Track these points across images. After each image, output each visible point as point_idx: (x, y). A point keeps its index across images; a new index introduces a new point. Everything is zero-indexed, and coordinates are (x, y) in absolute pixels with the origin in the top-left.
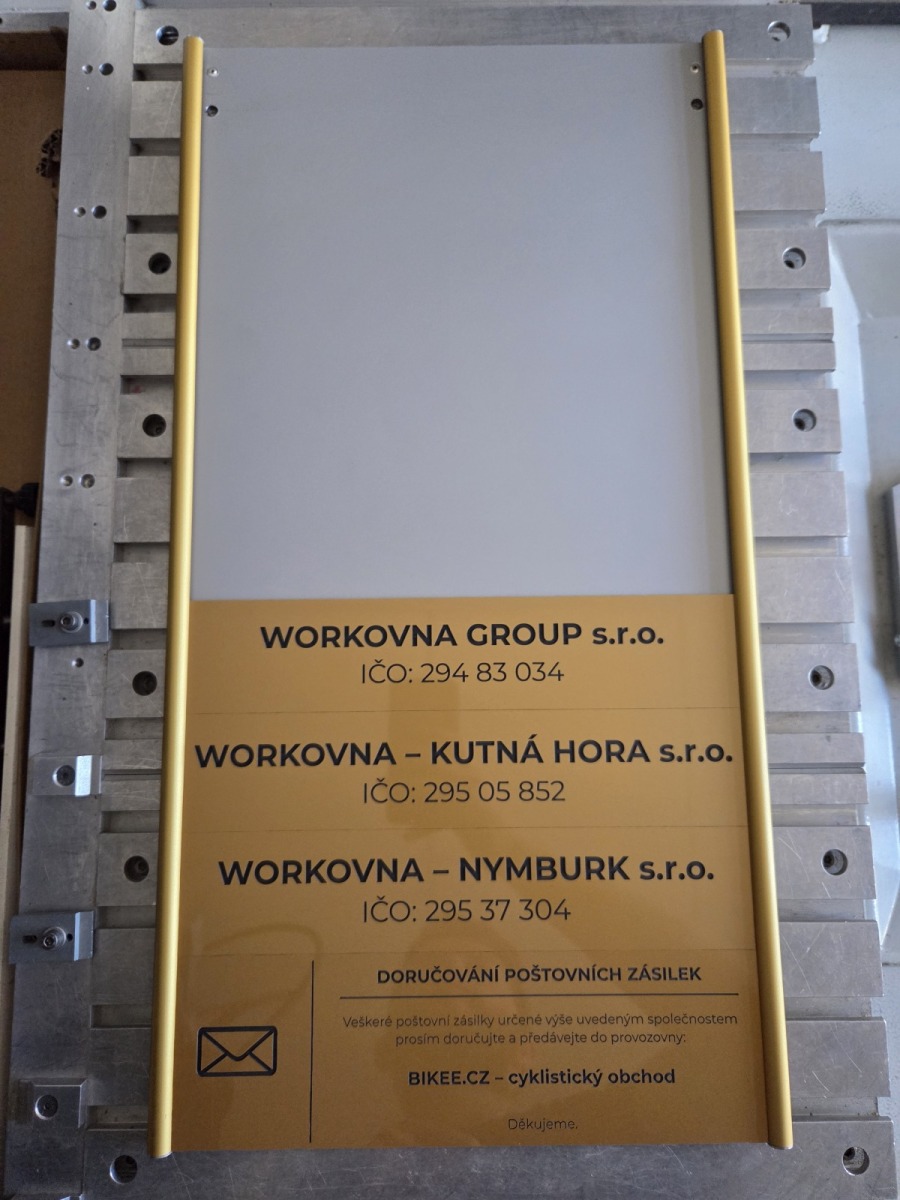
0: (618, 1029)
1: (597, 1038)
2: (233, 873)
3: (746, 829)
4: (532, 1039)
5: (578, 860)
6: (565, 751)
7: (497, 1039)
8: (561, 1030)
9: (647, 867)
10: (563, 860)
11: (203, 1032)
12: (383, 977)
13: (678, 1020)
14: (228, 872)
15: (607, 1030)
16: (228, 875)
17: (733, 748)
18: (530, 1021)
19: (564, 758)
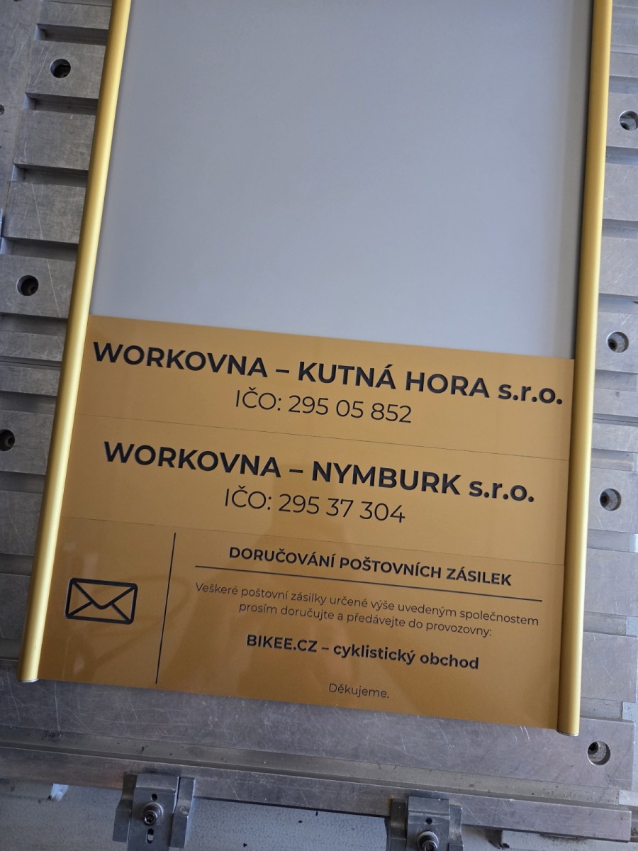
0: (434, 618)
1: (414, 624)
2: (115, 453)
3: (567, 463)
4: (358, 618)
5: (416, 473)
6: (415, 381)
7: (327, 615)
8: (384, 614)
9: (476, 486)
10: (403, 472)
11: (74, 582)
12: (235, 553)
13: (485, 617)
14: (112, 451)
15: (424, 618)
16: (112, 453)
17: (563, 392)
18: (357, 603)
19: (415, 386)
